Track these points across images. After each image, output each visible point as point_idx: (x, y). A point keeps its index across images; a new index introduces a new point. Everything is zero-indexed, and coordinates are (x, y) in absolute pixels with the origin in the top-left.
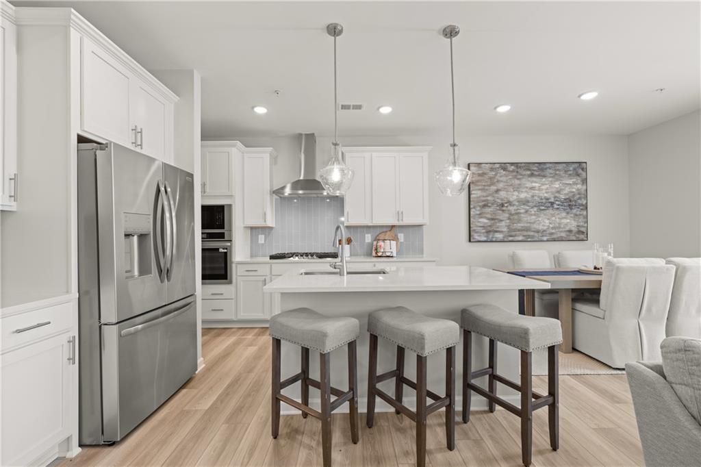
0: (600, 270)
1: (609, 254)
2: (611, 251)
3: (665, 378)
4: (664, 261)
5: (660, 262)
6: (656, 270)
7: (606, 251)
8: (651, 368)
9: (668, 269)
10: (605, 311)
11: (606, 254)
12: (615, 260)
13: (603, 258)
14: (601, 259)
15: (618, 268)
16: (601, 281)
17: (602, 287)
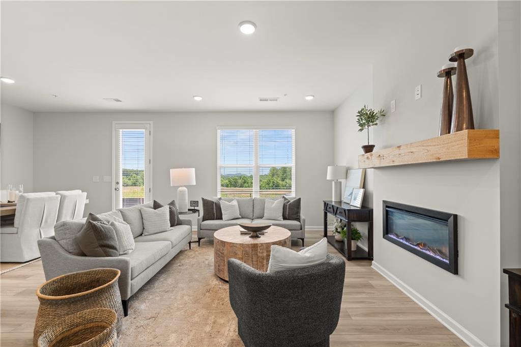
0: (13, 203)
1: (20, 192)
2: (22, 189)
3: (55, 240)
4: (55, 193)
5: (53, 194)
6: (50, 198)
7: (18, 189)
8: (50, 238)
9: (57, 197)
10: (18, 228)
11: (17, 192)
12: (26, 194)
13: (16, 195)
14: (14, 196)
15: (28, 199)
16: (15, 209)
17: (16, 213)
